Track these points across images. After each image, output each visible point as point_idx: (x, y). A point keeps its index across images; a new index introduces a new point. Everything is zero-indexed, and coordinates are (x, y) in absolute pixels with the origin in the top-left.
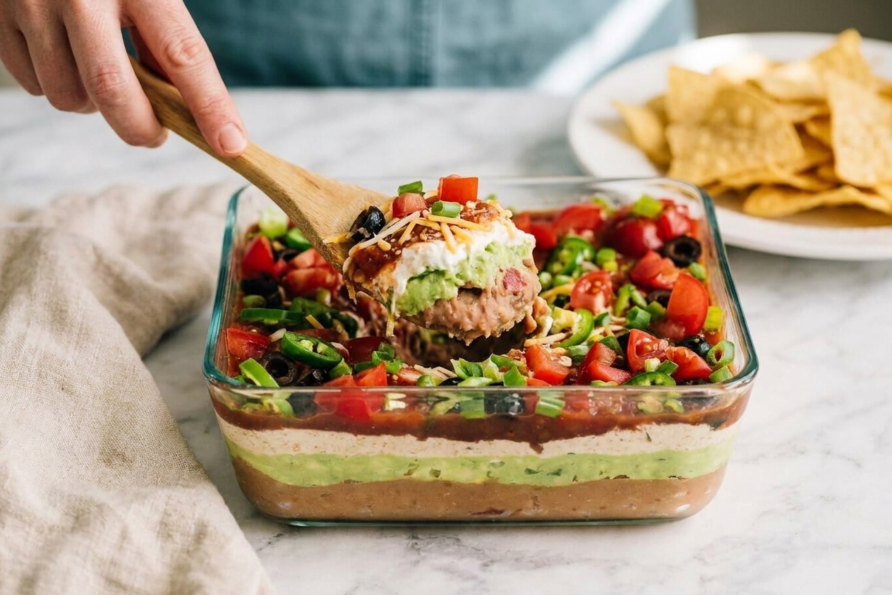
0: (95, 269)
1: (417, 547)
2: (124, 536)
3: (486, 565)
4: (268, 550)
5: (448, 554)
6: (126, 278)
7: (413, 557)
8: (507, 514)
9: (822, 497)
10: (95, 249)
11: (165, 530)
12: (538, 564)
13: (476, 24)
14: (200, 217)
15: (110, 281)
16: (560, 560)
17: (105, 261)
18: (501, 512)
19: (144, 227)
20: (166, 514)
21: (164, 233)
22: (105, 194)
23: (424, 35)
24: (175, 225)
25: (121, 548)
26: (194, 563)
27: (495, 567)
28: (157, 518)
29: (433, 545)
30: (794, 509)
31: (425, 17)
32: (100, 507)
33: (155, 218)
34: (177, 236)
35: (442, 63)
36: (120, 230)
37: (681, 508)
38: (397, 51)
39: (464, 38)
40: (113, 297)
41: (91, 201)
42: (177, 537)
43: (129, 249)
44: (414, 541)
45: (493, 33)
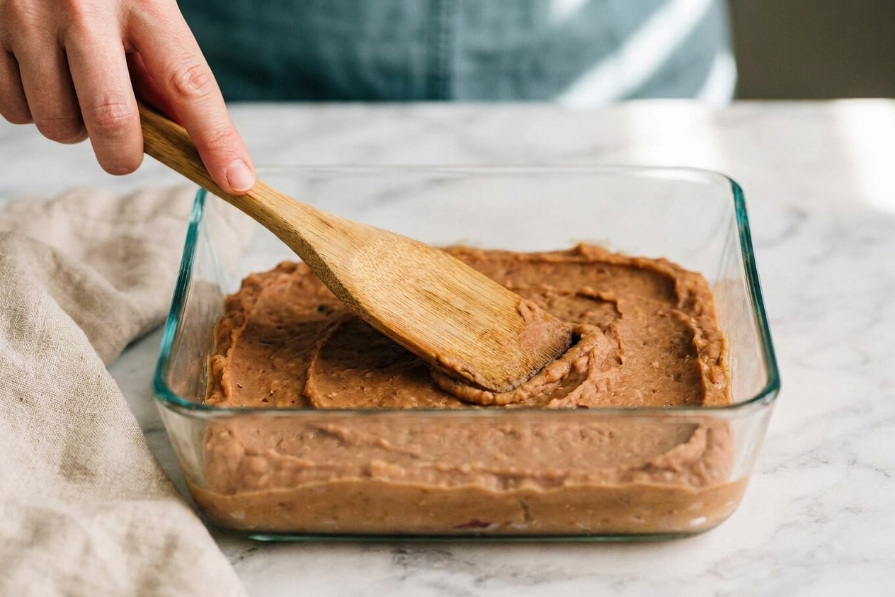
0: (54, 276)
1: (404, 562)
2: (88, 549)
3: (480, 581)
4: (239, 564)
5: (438, 569)
6: (88, 286)
7: (399, 571)
8: (493, 527)
9: (848, 508)
10: (55, 256)
11: (131, 543)
12: (537, 581)
13: (497, 26)
14: (164, 221)
15: (70, 289)
16: (561, 576)
17: (65, 269)
18: (486, 525)
19: (105, 232)
20: (133, 525)
21: (127, 239)
22: (61, 197)
23: (443, 36)
24: (138, 230)
25: (83, 563)
26: (163, 577)
27: (490, 583)
28: (123, 530)
29: (422, 560)
30: (816, 522)
31: (443, 19)
32: (61, 518)
33: (116, 222)
34: (139, 241)
35: (461, 66)
36: (79, 236)
37: (698, 522)
38: (416, 54)
39: (484, 40)
40: (73, 306)
41: (48, 205)
42: (145, 550)
43: (89, 254)
44: (400, 555)
45: (513, 37)
